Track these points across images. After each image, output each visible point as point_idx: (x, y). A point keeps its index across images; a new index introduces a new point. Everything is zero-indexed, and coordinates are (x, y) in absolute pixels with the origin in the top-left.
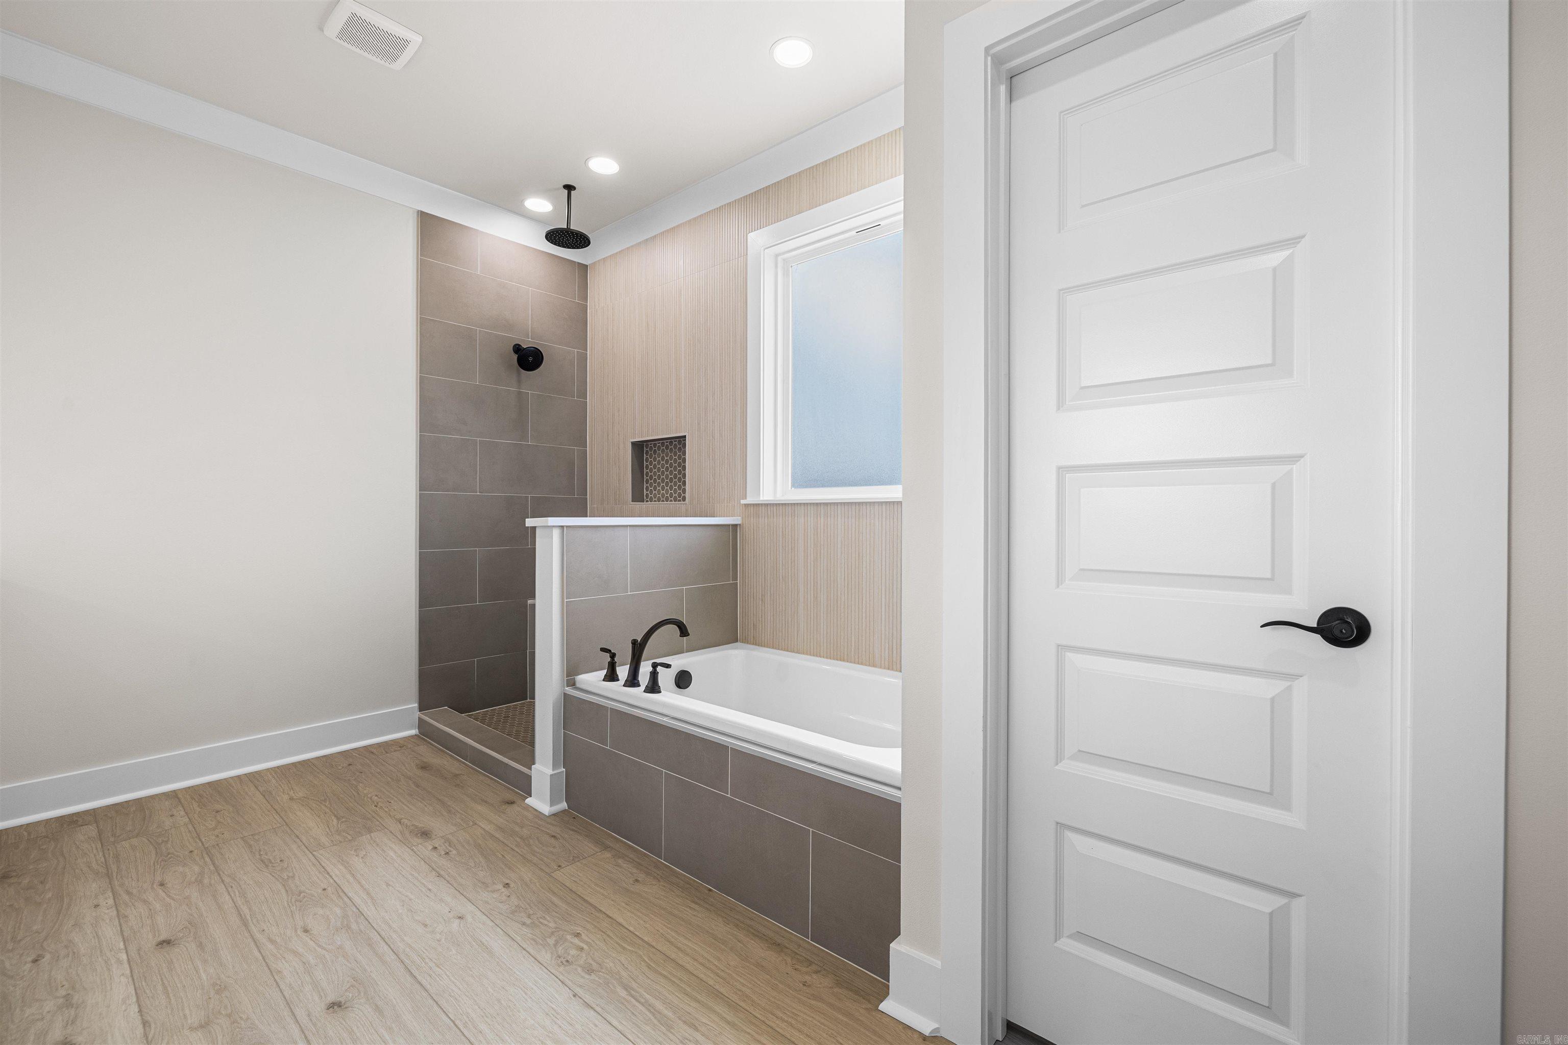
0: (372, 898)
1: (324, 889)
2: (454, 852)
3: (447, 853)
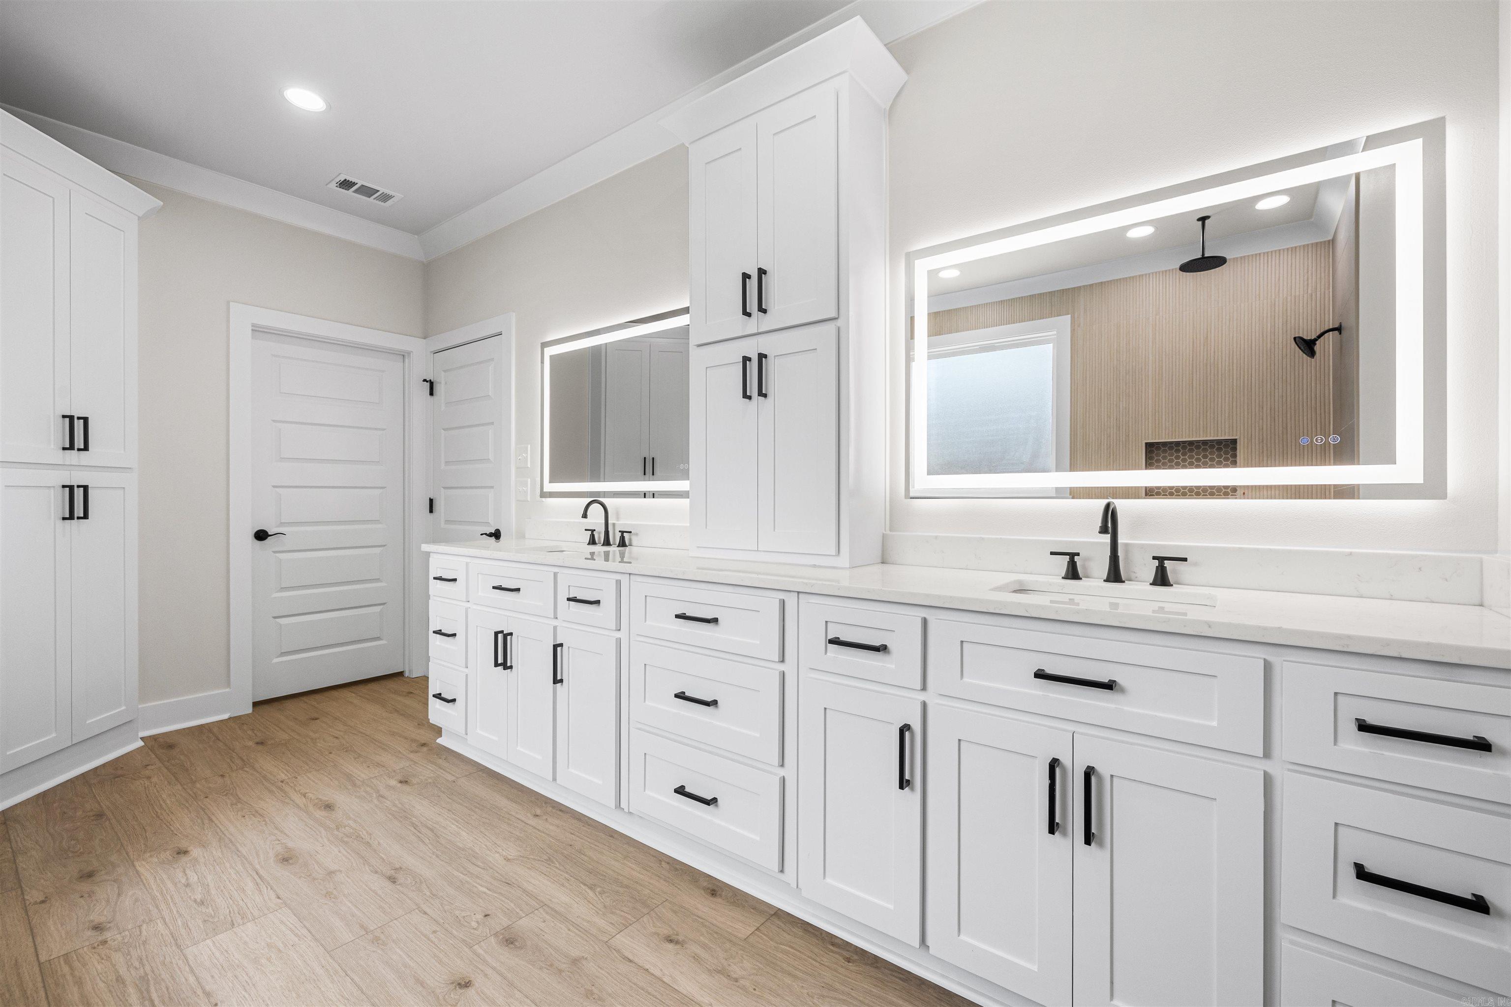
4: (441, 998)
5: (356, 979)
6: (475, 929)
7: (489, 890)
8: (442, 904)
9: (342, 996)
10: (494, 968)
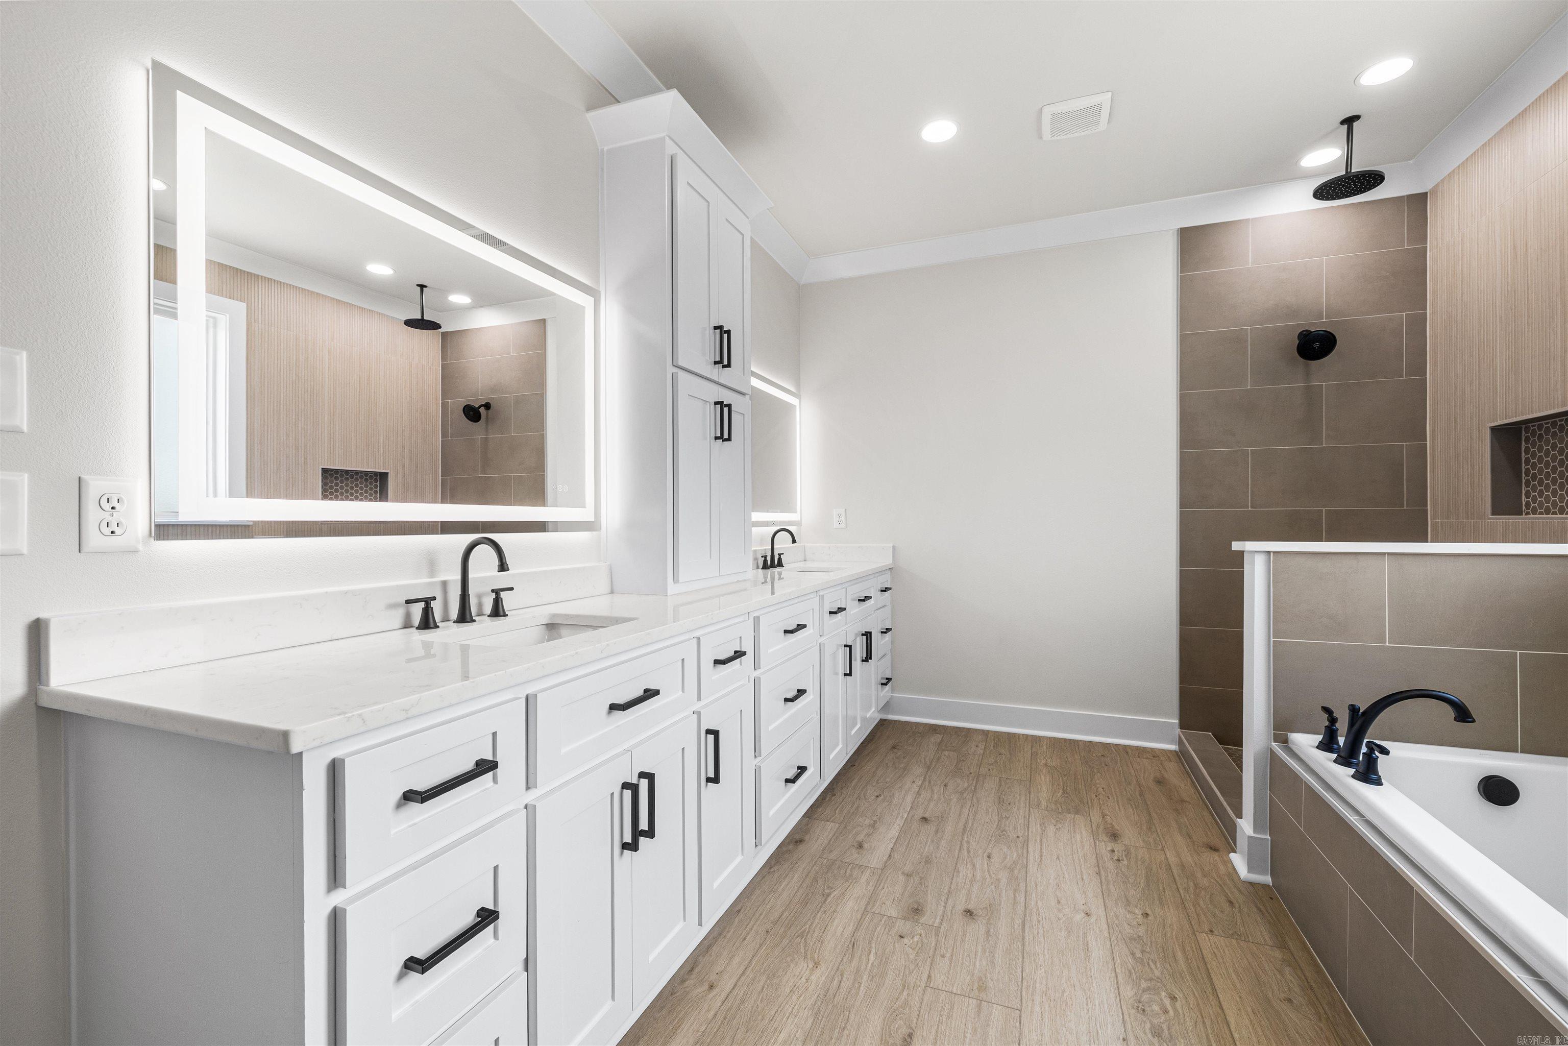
0: (1041, 861)
1: (1018, 837)
2: (1125, 862)
3: (1119, 860)
4: (987, 917)
5: (1019, 971)
6: (921, 935)
7: (870, 952)
8: (910, 973)
9: (1037, 966)
10: (945, 906)
